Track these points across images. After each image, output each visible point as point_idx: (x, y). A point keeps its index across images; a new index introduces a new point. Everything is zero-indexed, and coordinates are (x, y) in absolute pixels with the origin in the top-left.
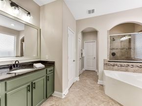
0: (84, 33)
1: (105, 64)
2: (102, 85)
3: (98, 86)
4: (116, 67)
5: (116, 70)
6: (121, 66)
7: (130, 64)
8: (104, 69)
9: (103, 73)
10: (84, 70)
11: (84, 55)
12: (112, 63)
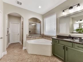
0: (10, 16)
1: (27, 37)
2: (26, 50)
3: (23, 51)
4: (32, 38)
5: (32, 39)
6: (34, 37)
7: (37, 36)
8: (27, 40)
9: (26, 42)
10: (9, 44)
11: (10, 32)
12: (30, 36)
